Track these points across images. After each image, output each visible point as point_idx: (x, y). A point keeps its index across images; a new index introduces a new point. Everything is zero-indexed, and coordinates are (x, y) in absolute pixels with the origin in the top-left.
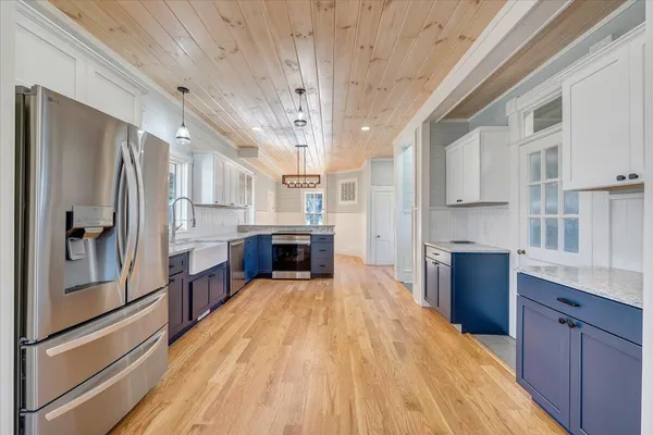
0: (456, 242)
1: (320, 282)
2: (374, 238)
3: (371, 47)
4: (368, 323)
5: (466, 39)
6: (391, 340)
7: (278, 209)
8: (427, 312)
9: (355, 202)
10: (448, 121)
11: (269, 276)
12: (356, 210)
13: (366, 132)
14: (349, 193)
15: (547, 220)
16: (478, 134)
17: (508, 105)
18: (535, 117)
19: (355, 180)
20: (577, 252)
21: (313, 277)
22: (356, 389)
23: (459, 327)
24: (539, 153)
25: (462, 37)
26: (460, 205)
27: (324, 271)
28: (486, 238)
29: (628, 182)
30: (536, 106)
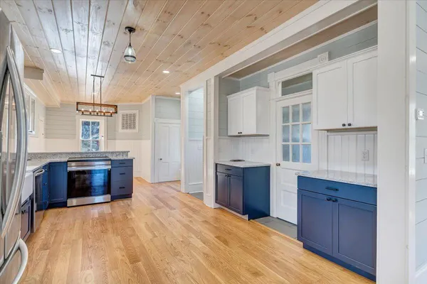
0: (235, 161)
1: (121, 203)
2: (157, 160)
3: (209, 15)
4: (188, 228)
5: (263, 30)
6: (213, 236)
7: (48, 135)
8: (219, 211)
9: (136, 130)
10: (232, 78)
11: (64, 205)
12: (138, 137)
13: (165, 75)
14: (130, 122)
15: (293, 146)
16: (255, 91)
17: (269, 75)
18: (283, 87)
19: (136, 112)
20: (310, 162)
21: (113, 199)
22: (217, 277)
23: (246, 217)
24: (288, 107)
25: (262, 29)
26: (240, 136)
27: (123, 192)
28: (252, 157)
29: (347, 127)
30: (284, 80)
